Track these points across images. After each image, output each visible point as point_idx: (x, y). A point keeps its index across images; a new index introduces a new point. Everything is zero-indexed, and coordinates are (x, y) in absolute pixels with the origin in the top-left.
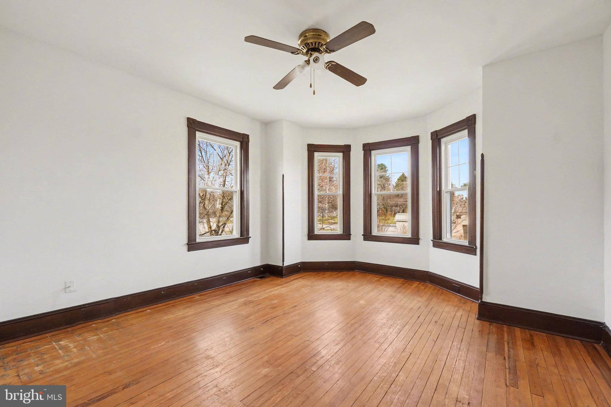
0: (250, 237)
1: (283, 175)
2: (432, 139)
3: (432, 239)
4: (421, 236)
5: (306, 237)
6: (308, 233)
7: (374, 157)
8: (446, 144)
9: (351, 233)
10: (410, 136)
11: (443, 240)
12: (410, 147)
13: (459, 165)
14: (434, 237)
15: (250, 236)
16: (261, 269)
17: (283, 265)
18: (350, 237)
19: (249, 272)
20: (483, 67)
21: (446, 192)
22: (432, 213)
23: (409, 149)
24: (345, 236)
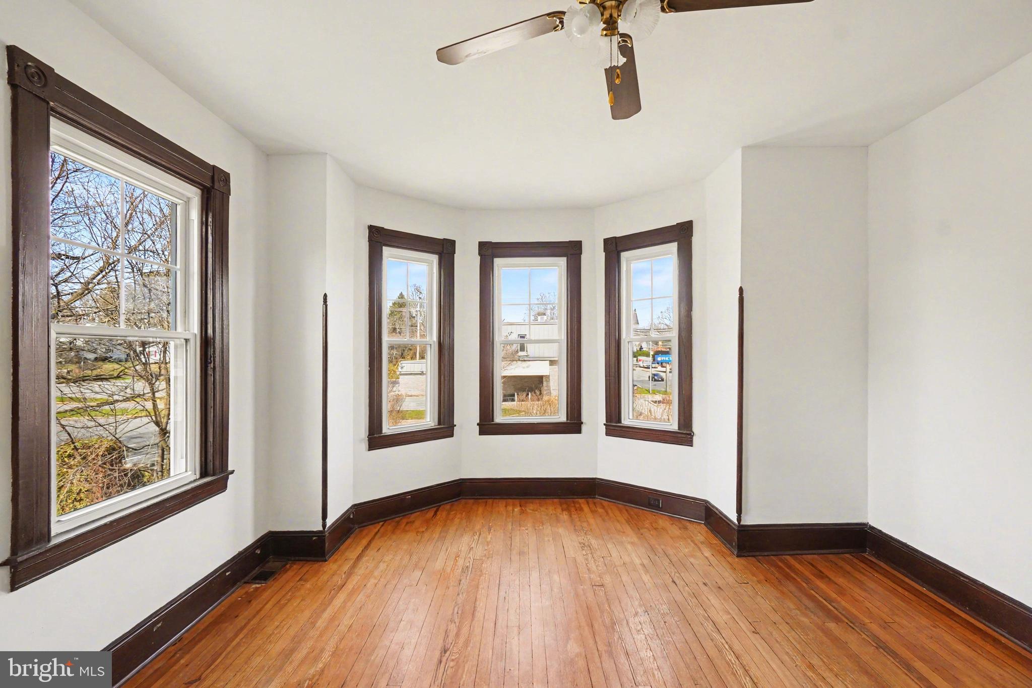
0: (232, 472)
1: (325, 296)
2: (605, 250)
3: (605, 423)
4: (585, 417)
5: (365, 445)
6: (369, 435)
7: (498, 271)
8: (627, 261)
9: (455, 424)
10: (568, 241)
11: (623, 422)
12: (565, 259)
13: (652, 299)
14: (609, 418)
15: (230, 468)
16: (256, 552)
17: (324, 525)
18: (453, 430)
19: (227, 574)
20: (746, 149)
21: (628, 342)
22: (606, 377)
23: (563, 262)
24: (445, 430)
